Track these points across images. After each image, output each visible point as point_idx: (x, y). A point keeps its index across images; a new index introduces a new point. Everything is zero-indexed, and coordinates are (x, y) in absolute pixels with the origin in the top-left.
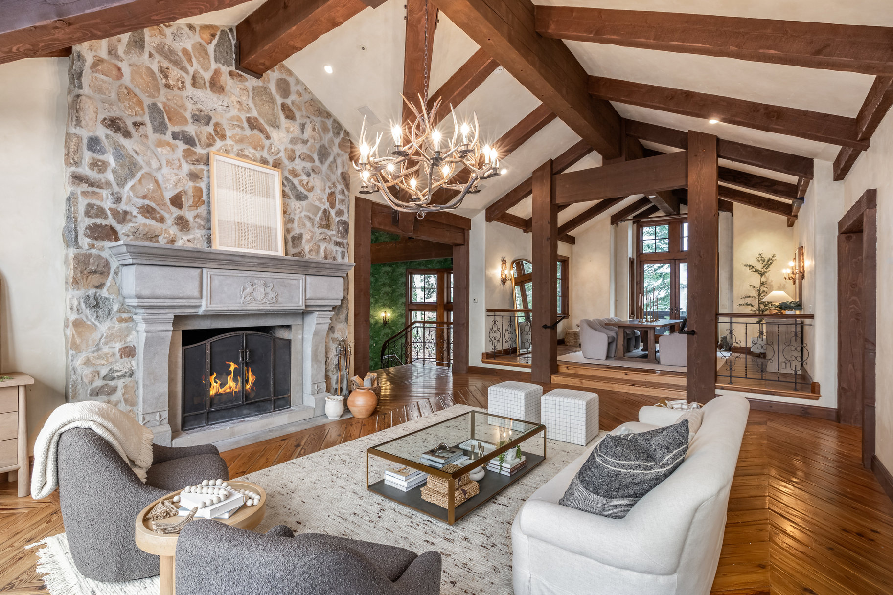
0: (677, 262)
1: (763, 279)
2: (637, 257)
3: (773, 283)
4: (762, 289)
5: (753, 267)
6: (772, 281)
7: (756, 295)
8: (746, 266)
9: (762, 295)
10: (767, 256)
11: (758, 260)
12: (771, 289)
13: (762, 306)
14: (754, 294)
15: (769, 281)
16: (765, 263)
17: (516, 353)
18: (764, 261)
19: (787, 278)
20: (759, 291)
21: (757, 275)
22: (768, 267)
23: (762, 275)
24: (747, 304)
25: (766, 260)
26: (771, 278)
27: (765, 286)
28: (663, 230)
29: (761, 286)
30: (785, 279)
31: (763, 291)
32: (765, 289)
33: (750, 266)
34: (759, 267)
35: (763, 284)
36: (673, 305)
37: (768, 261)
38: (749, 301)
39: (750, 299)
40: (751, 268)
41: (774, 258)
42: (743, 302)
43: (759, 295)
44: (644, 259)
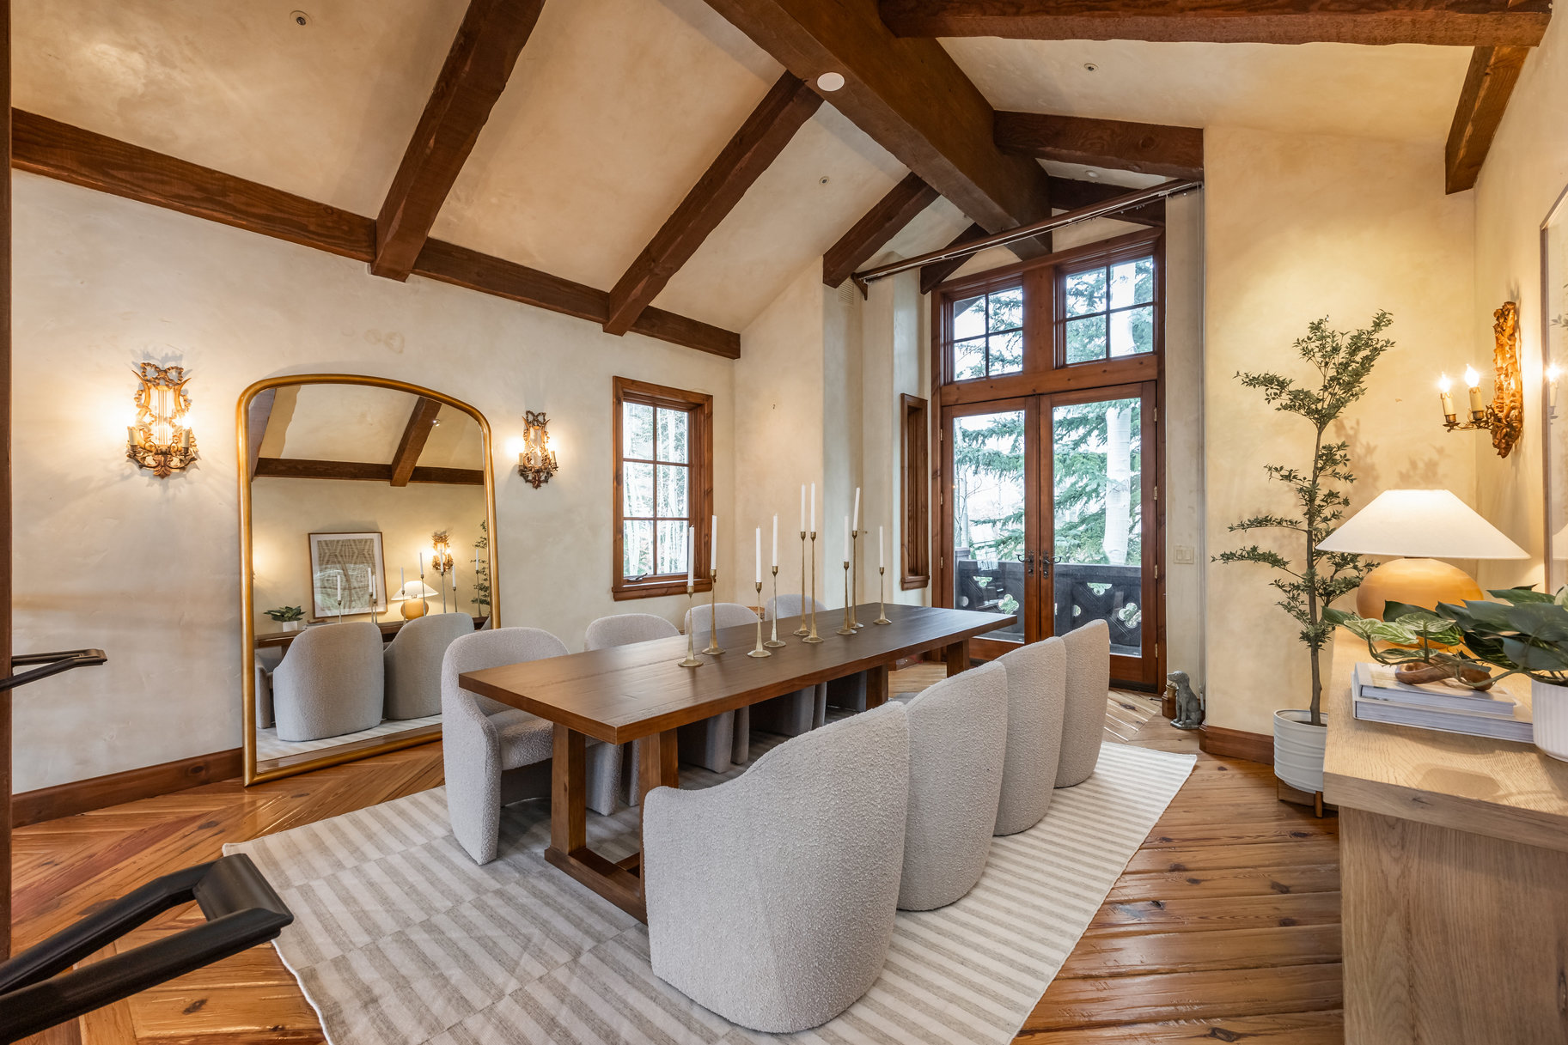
0: (1045, 401)
1: (1330, 436)
2: (933, 395)
3: (1377, 459)
4: (1325, 485)
5: (1282, 385)
6: (1370, 450)
7: (1298, 513)
8: (1253, 382)
9: (1327, 512)
10: (1346, 322)
11: (1307, 352)
12: (1367, 484)
13: (1324, 569)
14: (1291, 506)
15: (1360, 450)
16: (1341, 357)
17: (241, 774)
18: (1336, 350)
19: (1464, 418)
20: (1309, 494)
21: (1304, 424)
22: (1357, 375)
23: (1322, 419)
24: (1254, 555)
25: (1345, 342)
26: (1364, 438)
27: (1341, 469)
28: (1010, 305)
29: (1317, 471)
30: (1451, 424)
31: (1332, 495)
32: (1341, 487)
33: (1268, 381)
34: (1309, 377)
35: (1326, 458)
36: (1034, 547)
37: (1354, 349)
38: (1265, 540)
39: (1274, 530)
40: (1275, 389)
41: (1381, 336)
42: (1241, 542)
43: (1312, 514)
44: (952, 399)
